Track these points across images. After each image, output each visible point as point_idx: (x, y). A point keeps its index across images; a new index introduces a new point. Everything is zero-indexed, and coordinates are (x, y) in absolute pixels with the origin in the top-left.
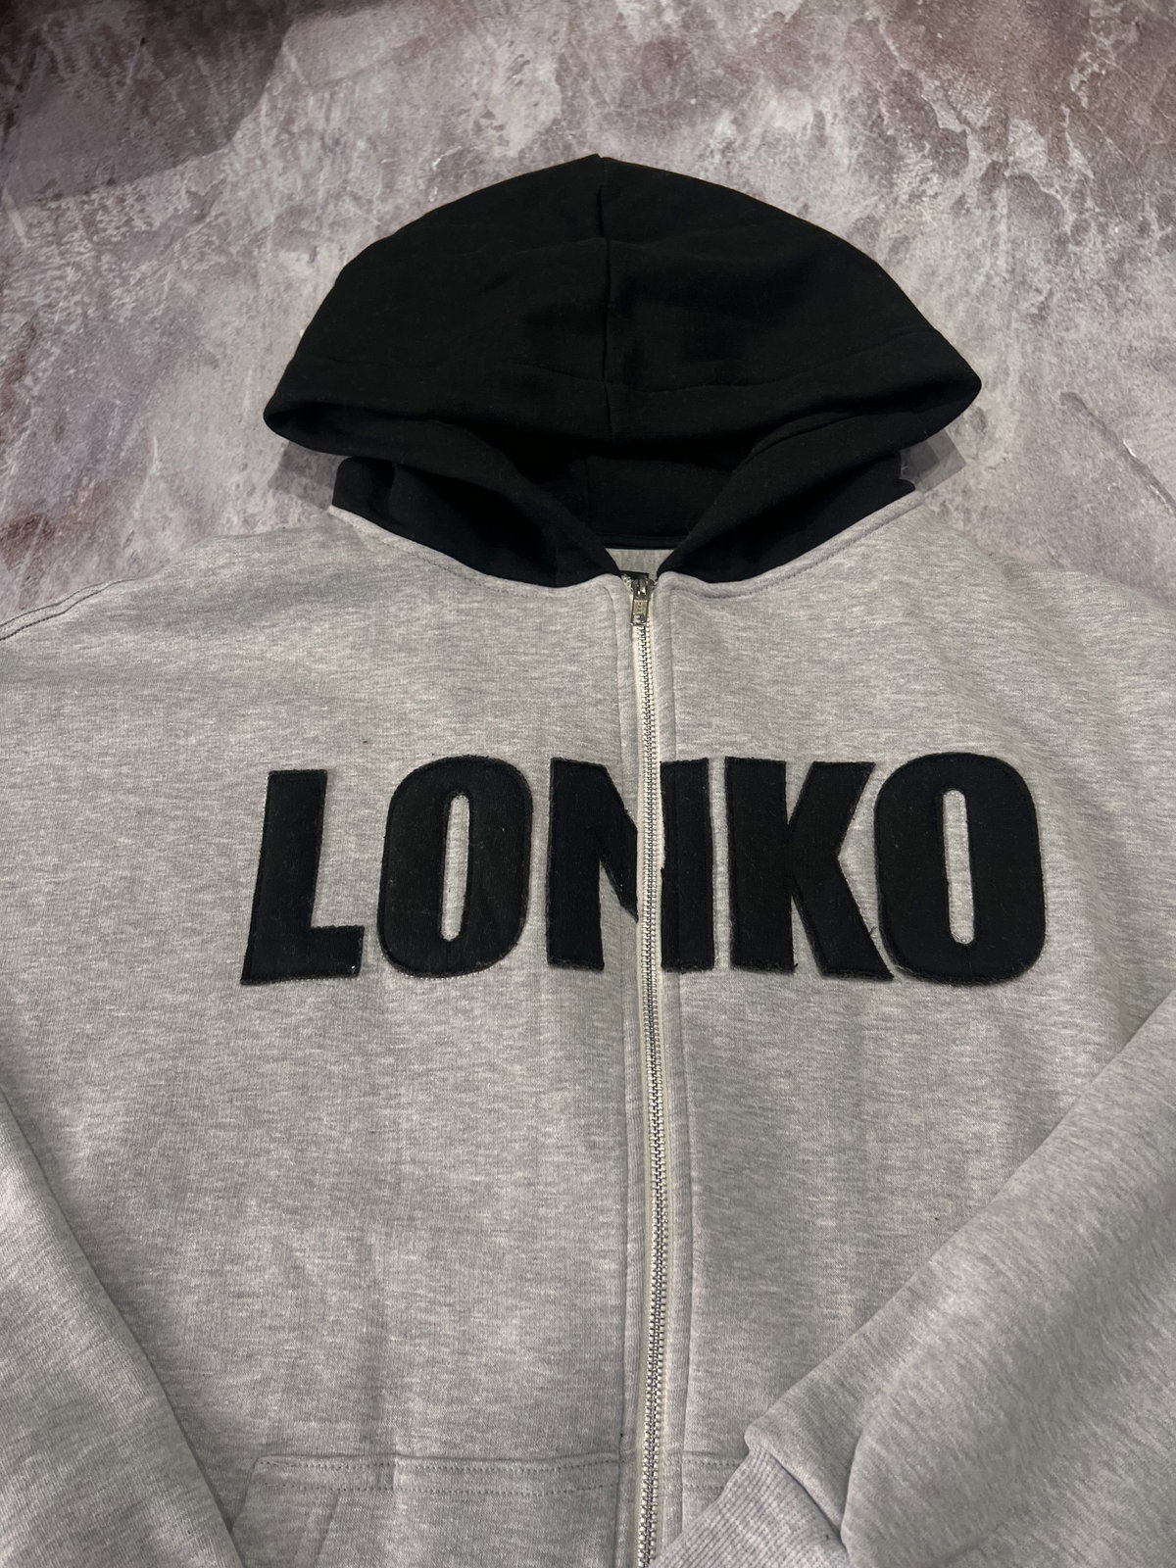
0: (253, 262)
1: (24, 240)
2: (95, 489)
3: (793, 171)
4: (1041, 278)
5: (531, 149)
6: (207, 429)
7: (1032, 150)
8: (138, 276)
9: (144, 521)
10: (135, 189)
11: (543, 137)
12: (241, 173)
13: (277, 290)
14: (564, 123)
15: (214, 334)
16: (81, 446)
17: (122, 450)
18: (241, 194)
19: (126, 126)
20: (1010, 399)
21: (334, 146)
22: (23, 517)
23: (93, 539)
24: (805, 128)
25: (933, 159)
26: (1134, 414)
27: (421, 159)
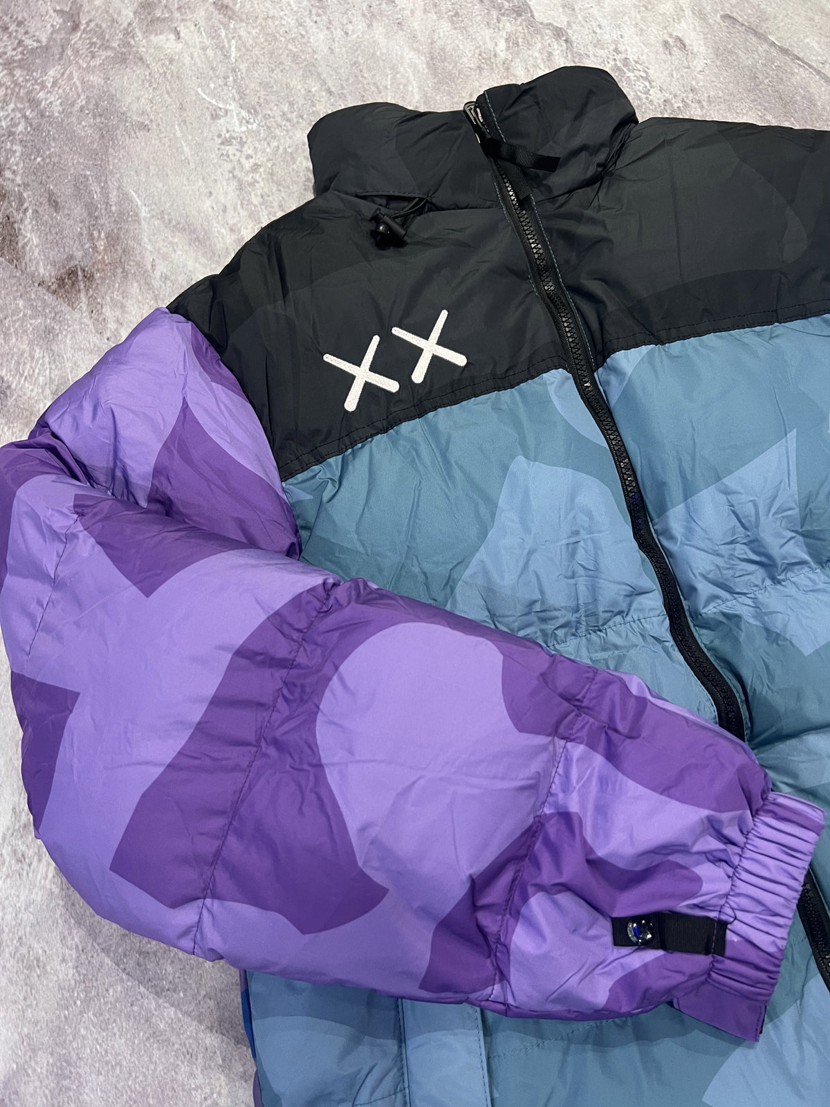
0: (134, 49)
2: (107, 238)
8: (52, 80)
13: (163, 65)
15: (135, 107)
16: (78, 211)
17: (111, 205)
22: (62, 271)
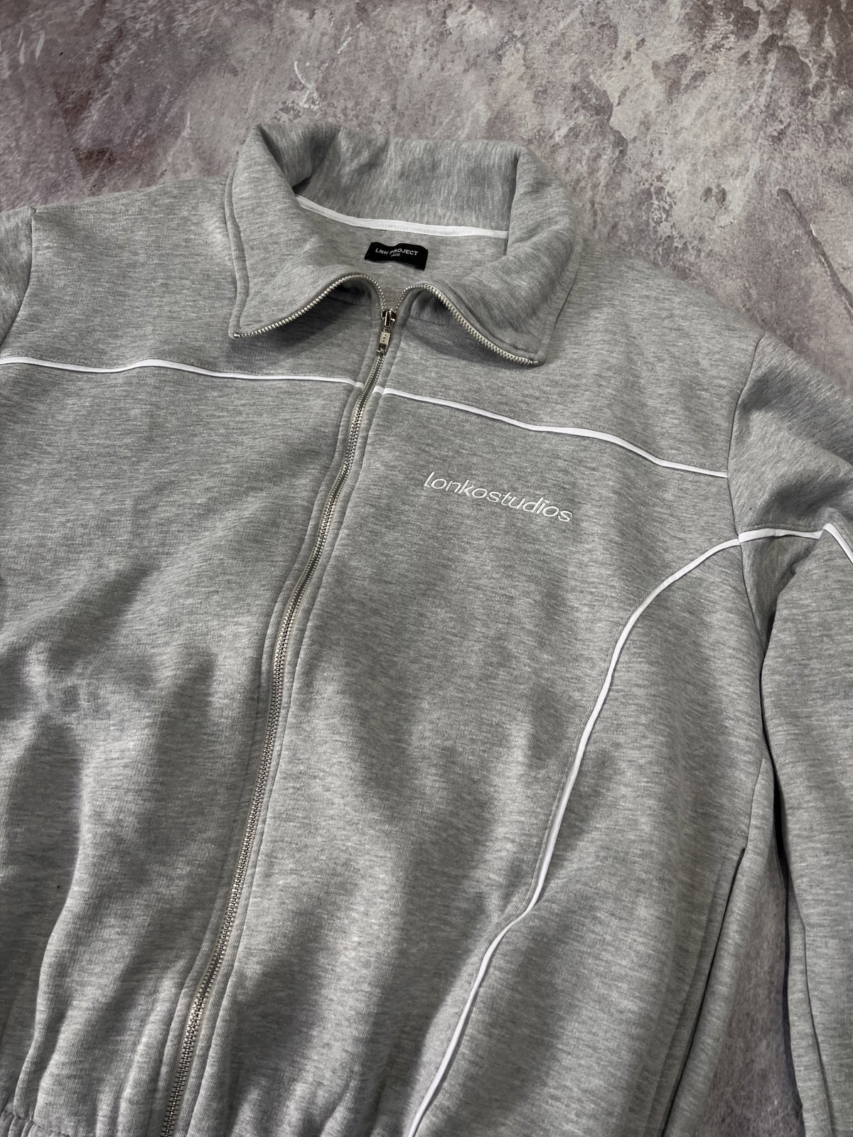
9: (174, 165)
20: (744, 187)
26: (822, 210)
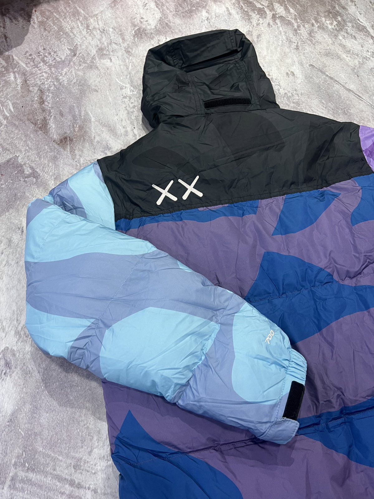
1: (26, 68)
3: (226, 22)
4: (294, 39)
5: (157, 25)
6: (102, 107)
7: (281, 10)
10: (52, 50)
11: (159, 22)
12: (81, 41)
14: (163, 18)
18: (83, 47)
19: (42, 34)
21: (103, 31)
23: (84, 139)
24: (225, 12)
25: (259, 15)
27: (129, 32)
